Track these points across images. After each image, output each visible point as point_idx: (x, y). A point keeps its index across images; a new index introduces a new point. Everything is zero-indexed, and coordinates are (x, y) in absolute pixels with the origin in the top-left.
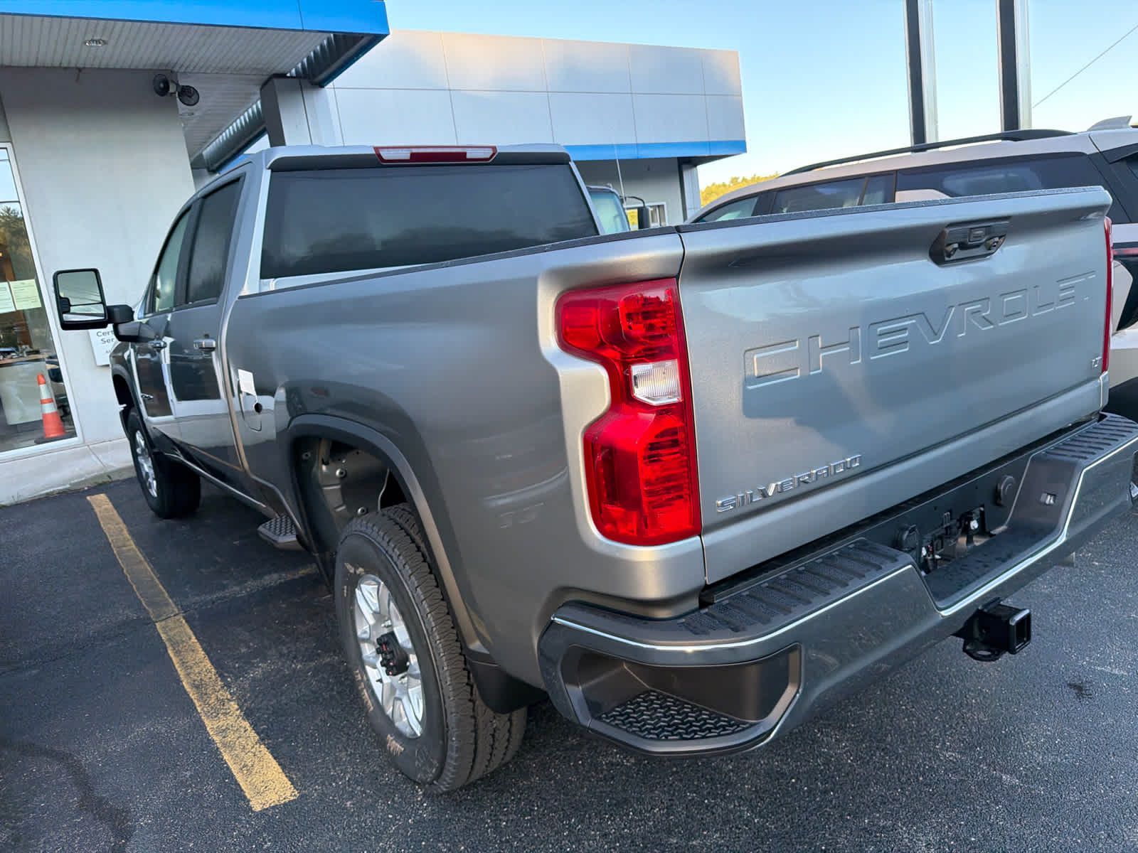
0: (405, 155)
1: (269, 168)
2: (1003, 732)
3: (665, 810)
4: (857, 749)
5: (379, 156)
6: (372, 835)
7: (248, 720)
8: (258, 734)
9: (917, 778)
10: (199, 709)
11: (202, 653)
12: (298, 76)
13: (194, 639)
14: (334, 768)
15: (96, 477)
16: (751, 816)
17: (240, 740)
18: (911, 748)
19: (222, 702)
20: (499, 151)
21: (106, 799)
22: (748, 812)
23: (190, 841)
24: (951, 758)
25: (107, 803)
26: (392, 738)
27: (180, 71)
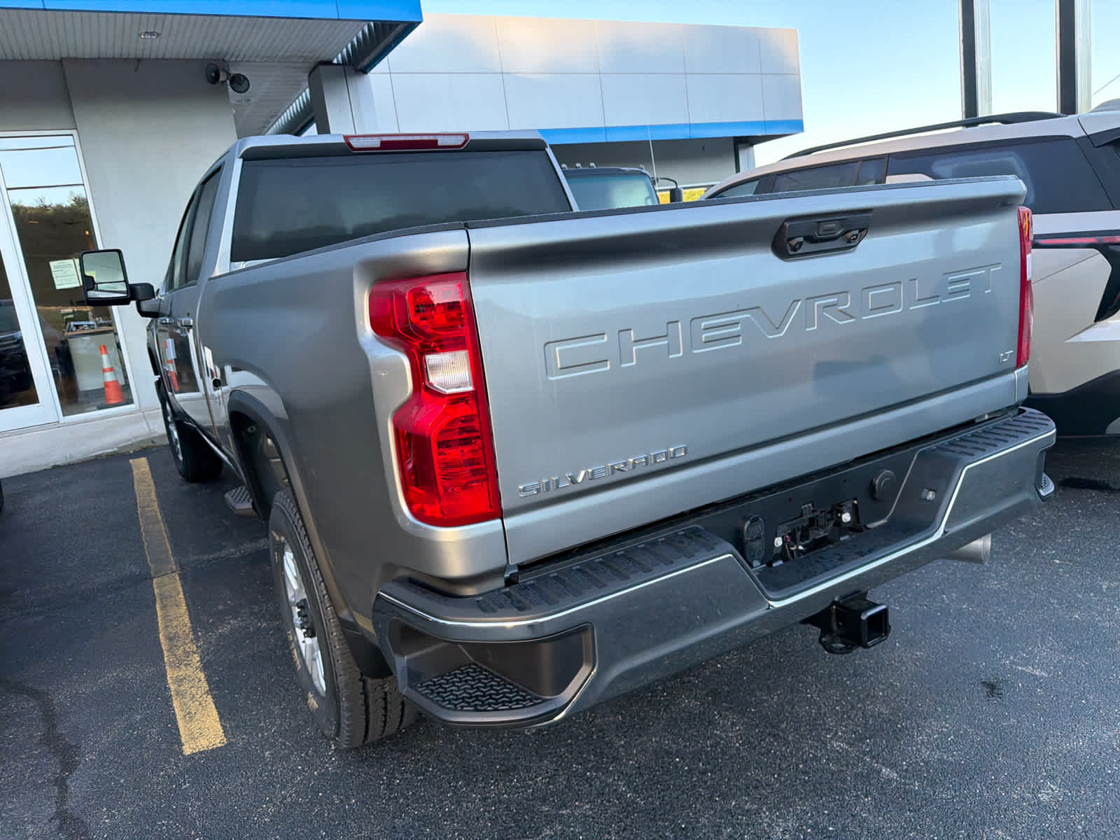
0: (376, 143)
1: (240, 158)
2: (899, 726)
3: (547, 780)
4: (749, 734)
5: (349, 144)
6: (278, 783)
7: (204, 671)
8: (209, 684)
9: (797, 765)
10: (166, 659)
11: (184, 608)
12: (344, 63)
13: (181, 596)
14: (265, 721)
15: (141, 441)
16: (625, 791)
17: (192, 689)
18: (802, 736)
19: (187, 654)
20: (471, 138)
21: (64, 736)
22: (624, 787)
23: (122, 777)
24: (837, 749)
25: (63, 739)
26: (311, 696)
27: (231, 60)
